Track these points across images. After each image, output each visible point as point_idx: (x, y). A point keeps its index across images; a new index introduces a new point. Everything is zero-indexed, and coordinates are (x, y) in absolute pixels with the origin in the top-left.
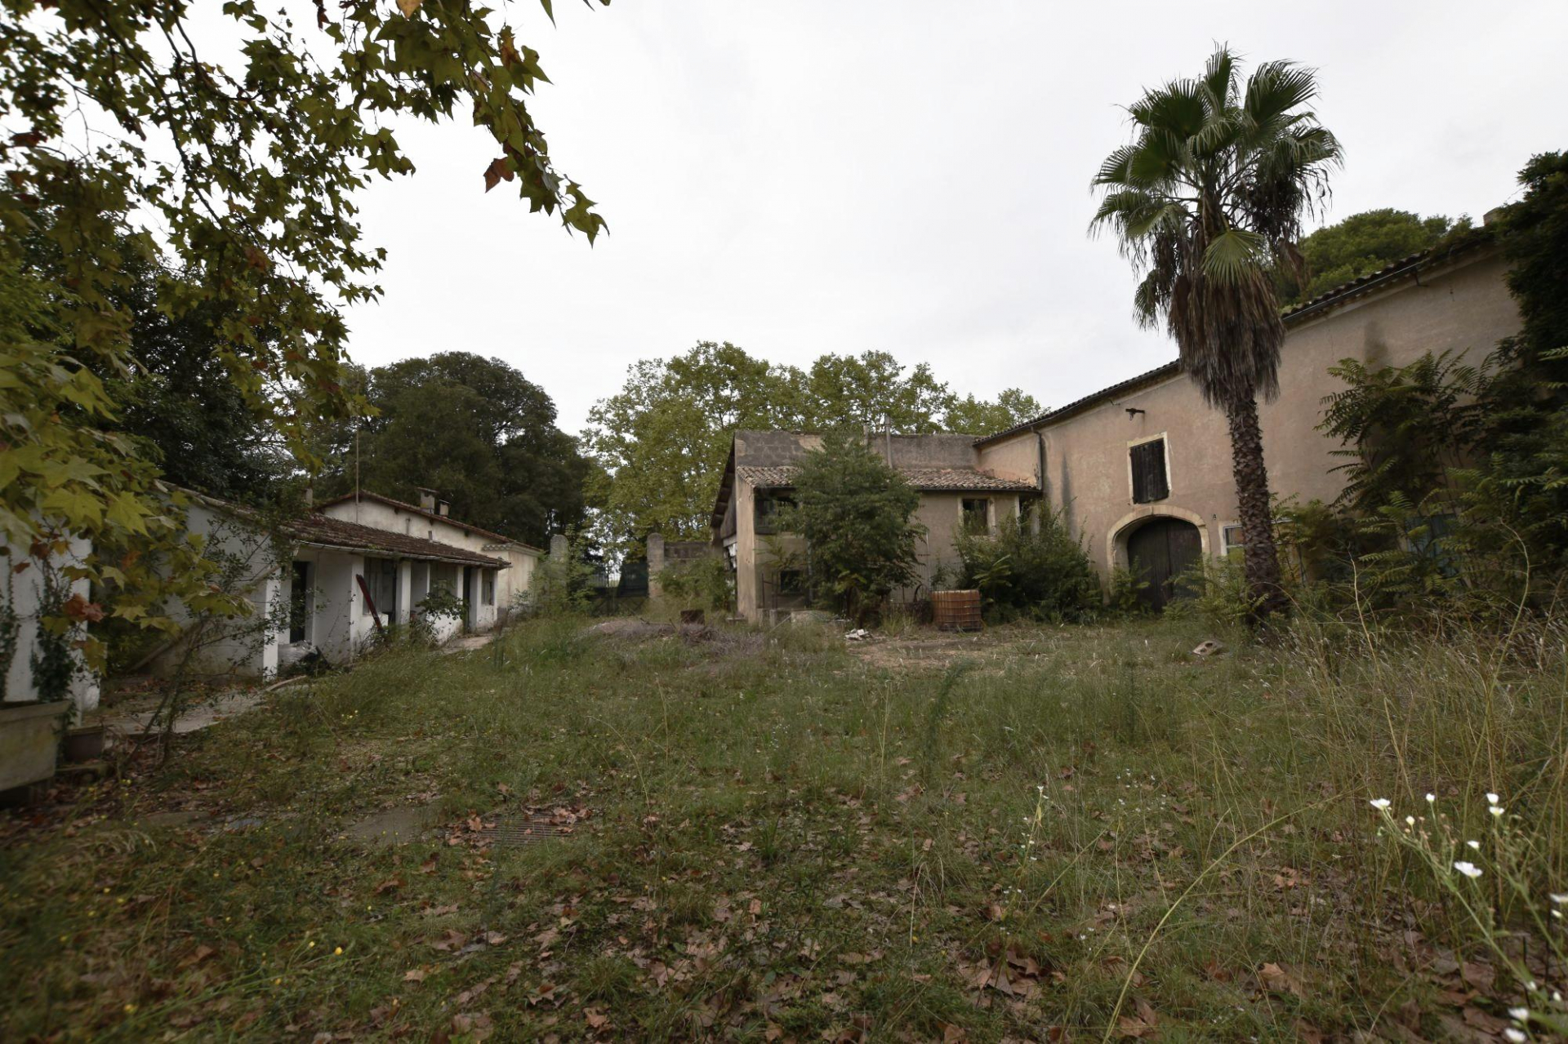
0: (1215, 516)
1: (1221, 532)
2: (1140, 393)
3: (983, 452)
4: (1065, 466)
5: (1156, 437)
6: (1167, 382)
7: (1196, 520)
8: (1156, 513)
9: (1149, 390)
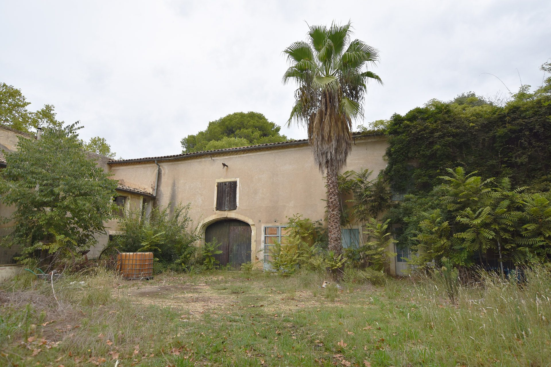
0: (260, 221)
1: (263, 229)
2: (227, 157)
3: (113, 168)
4: (174, 185)
5: (233, 180)
6: (242, 155)
7: (250, 222)
8: (228, 216)
9: (231, 157)
